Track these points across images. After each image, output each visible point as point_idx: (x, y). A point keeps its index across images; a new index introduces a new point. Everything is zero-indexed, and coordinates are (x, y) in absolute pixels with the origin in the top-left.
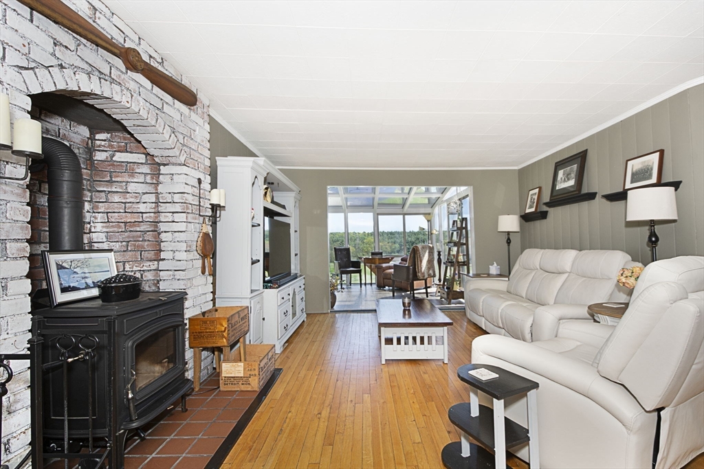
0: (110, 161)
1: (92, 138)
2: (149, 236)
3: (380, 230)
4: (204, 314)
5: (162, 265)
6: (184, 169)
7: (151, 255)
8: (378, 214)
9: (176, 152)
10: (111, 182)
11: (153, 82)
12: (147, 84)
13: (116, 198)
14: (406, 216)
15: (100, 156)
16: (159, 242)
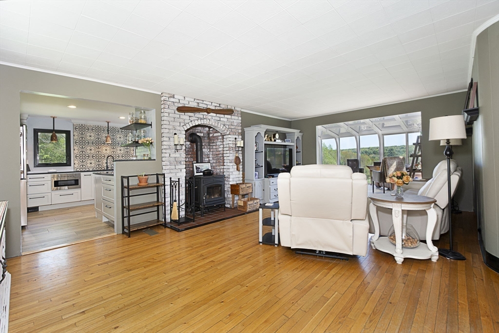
0: (213, 136)
1: (209, 130)
2: (222, 158)
3: (385, 146)
4: (237, 184)
5: (225, 167)
6: (229, 136)
7: (222, 164)
8: (383, 135)
9: (226, 131)
10: (213, 142)
11: (216, 114)
12: (215, 115)
13: (214, 147)
14: (409, 134)
15: (211, 135)
16: (224, 160)
